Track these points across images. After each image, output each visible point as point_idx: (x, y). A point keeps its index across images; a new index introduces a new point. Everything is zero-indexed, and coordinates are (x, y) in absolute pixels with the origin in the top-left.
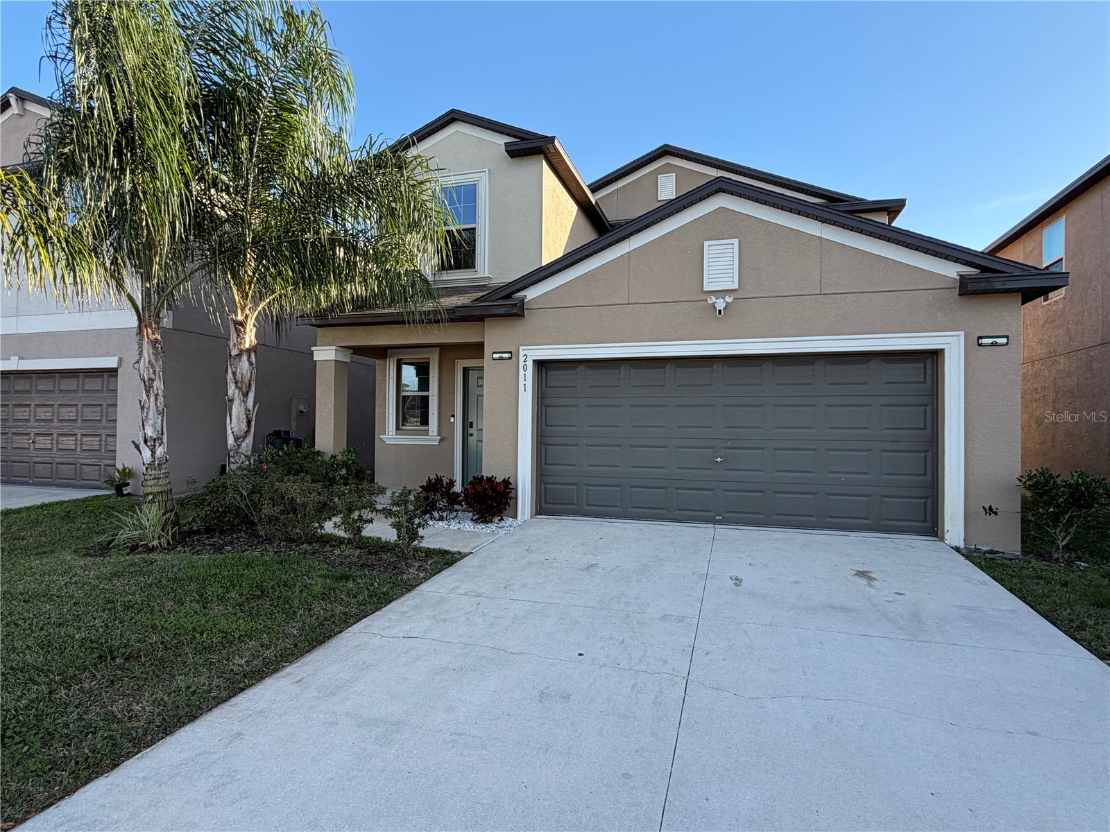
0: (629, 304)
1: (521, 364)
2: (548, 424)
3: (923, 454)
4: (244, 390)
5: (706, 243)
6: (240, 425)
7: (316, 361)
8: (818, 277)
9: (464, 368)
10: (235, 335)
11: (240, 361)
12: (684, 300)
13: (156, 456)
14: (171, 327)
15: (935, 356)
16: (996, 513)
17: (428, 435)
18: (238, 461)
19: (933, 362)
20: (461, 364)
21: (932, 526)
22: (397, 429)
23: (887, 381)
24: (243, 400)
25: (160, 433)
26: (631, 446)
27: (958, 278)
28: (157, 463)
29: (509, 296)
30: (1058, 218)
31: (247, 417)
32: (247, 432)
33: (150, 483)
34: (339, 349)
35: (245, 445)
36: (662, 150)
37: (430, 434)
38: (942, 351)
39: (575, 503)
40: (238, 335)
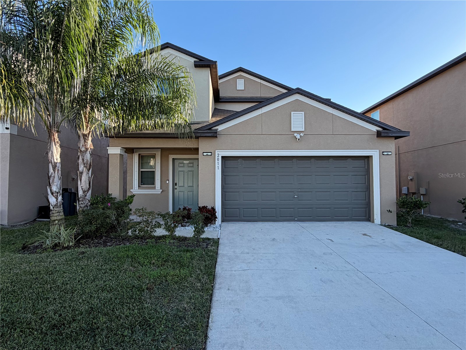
0: (262, 134)
1: (216, 158)
2: (226, 183)
3: (365, 193)
4: (88, 168)
5: (292, 113)
6: (86, 185)
7: (109, 154)
8: (332, 128)
9: (173, 159)
10: (83, 141)
11: (86, 153)
12: (284, 134)
13: (58, 201)
14: (17, 134)
15: (368, 159)
16: (391, 212)
17: (155, 189)
18: (85, 203)
19: (367, 159)
20: (171, 157)
21: (368, 217)
22: (139, 186)
23: (353, 166)
24: (88, 173)
25: (59, 189)
26: (261, 192)
27: (376, 131)
28: (59, 204)
29: (210, 129)
30: (377, 110)
31: (89, 181)
32: (89, 189)
33: (55, 215)
34: (122, 148)
35: (88, 195)
36: (239, 69)
37: (156, 188)
38: (372, 156)
39: (238, 216)
40: (85, 141)
